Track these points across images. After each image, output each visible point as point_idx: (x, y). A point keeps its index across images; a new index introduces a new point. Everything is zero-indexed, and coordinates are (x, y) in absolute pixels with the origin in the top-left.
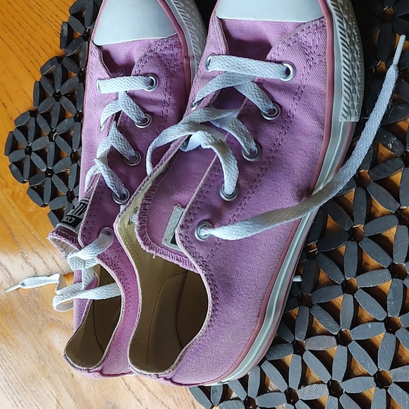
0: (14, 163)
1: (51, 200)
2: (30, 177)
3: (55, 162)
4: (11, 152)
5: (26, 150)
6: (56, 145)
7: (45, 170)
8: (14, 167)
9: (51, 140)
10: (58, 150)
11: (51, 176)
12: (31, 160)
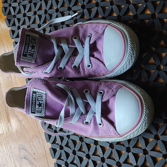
0: (4, 7)
1: (12, 26)
2: (7, 15)
3: (18, 14)
4: (4, 3)
5: (9, 4)
6: (20, 8)
7: (13, 15)
8: (3, 9)
9: (19, 5)
10: (20, 10)
11: (15, 18)
12: (10, 9)
